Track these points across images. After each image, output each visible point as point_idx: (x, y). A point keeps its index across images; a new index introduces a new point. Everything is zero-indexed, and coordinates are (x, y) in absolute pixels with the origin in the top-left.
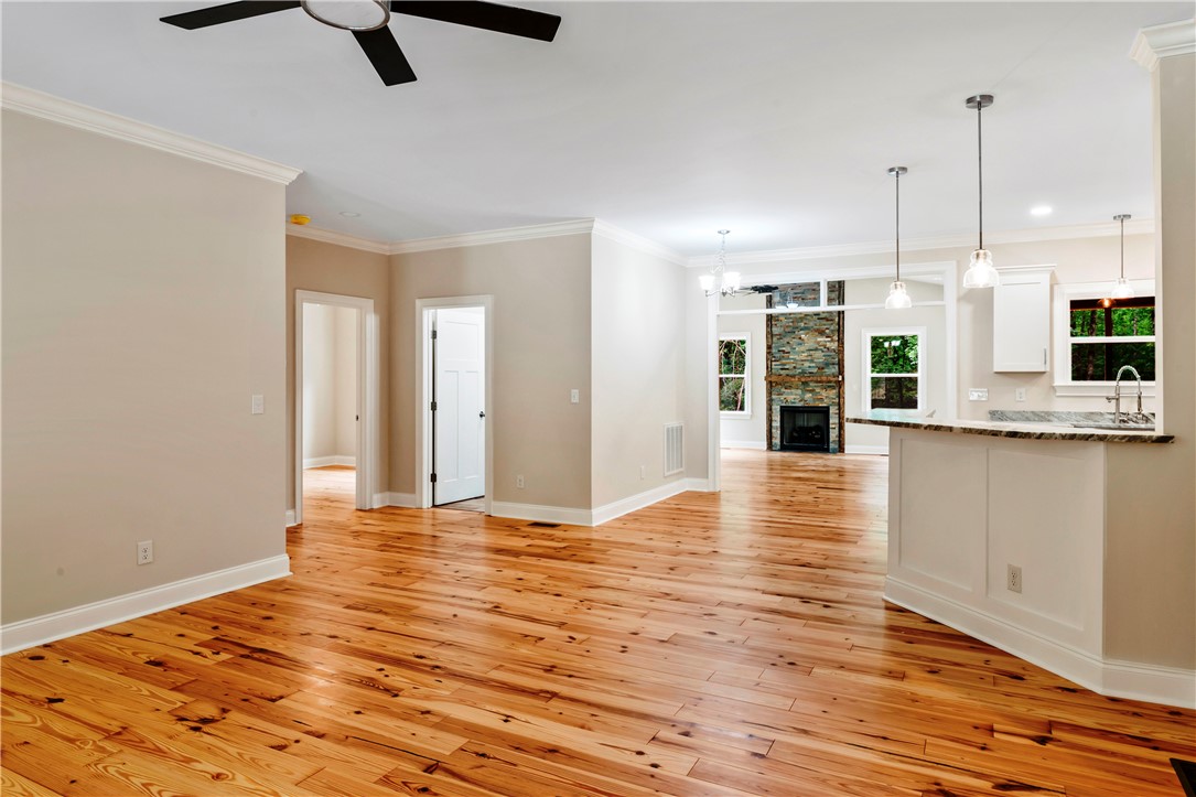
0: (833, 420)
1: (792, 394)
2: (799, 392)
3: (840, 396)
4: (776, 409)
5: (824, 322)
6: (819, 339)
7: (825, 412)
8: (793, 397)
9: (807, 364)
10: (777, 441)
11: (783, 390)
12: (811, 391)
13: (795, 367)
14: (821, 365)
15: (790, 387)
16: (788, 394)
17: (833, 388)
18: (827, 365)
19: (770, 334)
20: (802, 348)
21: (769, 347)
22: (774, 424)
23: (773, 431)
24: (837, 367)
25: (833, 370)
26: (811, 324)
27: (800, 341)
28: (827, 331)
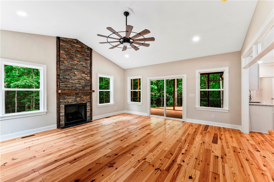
0: (88, 108)
1: (71, 99)
2: (74, 97)
3: (91, 98)
4: (62, 106)
5: (85, 68)
6: (83, 75)
7: (85, 105)
8: (71, 100)
9: (78, 85)
10: (63, 122)
11: (66, 97)
12: (79, 97)
13: (72, 86)
14: (84, 86)
15: (70, 95)
16: (69, 99)
17: (88, 95)
18: (86, 86)
19: (58, 69)
20: (76, 78)
21: (58, 75)
22: (61, 114)
23: (61, 118)
24: (89, 87)
25: (88, 88)
26: (79, 68)
27: (74, 75)
28: (86, 72)
